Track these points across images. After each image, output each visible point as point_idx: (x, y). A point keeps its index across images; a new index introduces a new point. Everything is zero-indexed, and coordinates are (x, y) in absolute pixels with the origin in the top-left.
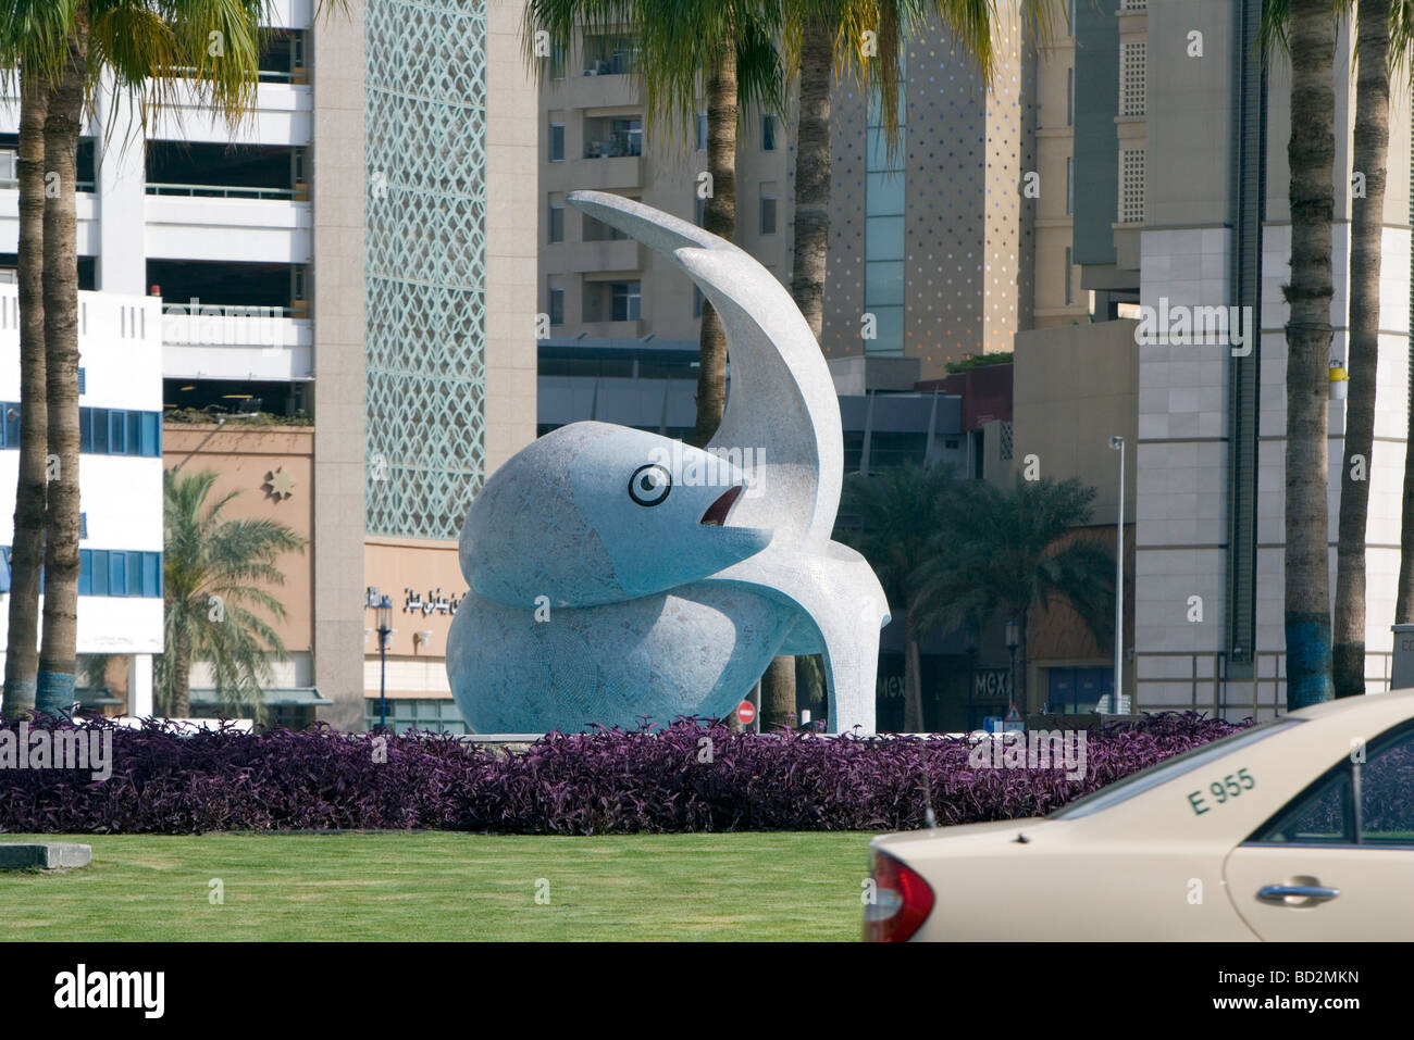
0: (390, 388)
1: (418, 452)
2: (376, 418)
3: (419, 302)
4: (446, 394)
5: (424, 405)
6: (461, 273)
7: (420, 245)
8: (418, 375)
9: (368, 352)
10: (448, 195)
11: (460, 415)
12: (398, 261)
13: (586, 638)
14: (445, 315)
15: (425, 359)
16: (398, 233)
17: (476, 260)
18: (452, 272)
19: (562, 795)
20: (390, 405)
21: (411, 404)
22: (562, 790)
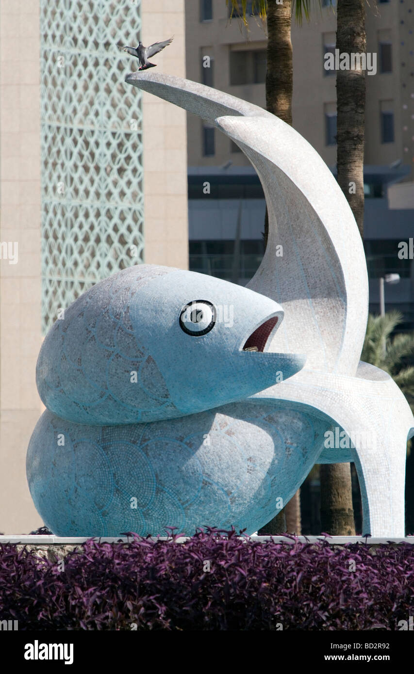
0: (63, 215)
1: (87, 267)
2: (51, 239)
3: (87, 143)
4: (110, 218)
5: (92, 228)
6: (122, 118)
7: (87, 97)
8: (87, 203)
9: (44, 186)
10: (109, 55)
11: (122, 236)
12: (69, 111)
13: (146, 450)
14: (109, 153)
15: (92, 190)
16: (69, 88)
17: (135, 107)
18: (114, 118)
19: (92, 599)
20: (63, 228)
21: (81, 227)
22: (92, 594)
